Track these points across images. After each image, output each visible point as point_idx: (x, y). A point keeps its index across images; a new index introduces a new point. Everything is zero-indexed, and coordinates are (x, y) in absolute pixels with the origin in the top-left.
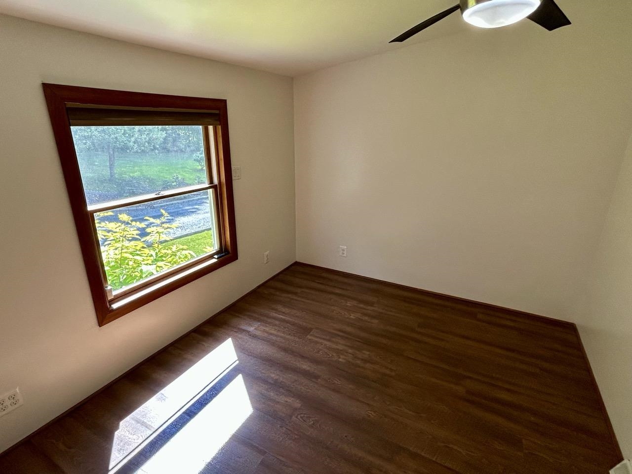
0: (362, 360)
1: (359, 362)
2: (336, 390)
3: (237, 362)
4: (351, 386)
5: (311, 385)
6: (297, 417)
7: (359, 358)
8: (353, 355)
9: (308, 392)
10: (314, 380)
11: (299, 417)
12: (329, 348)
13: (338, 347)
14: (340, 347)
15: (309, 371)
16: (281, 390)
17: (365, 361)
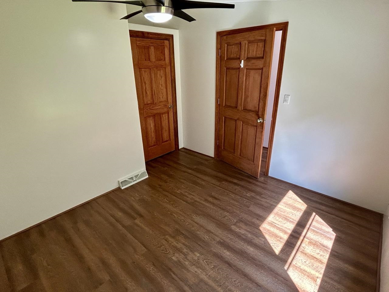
0: (181, 252)
1: (185, 250)
2: (209, 232)
3: (286, 268)
4: (199, 233)
5: (224, 238)
6: (234, 221)
7: (184, 254)
8: (186, 258)
9: (227, 233)
10: (222, 241)
11: (232, 221)
12: (203, 269)
13: (196, 270)
14: (193, 269)
15: (225, 249)
16: (244, 237)
17: (179, 251)
